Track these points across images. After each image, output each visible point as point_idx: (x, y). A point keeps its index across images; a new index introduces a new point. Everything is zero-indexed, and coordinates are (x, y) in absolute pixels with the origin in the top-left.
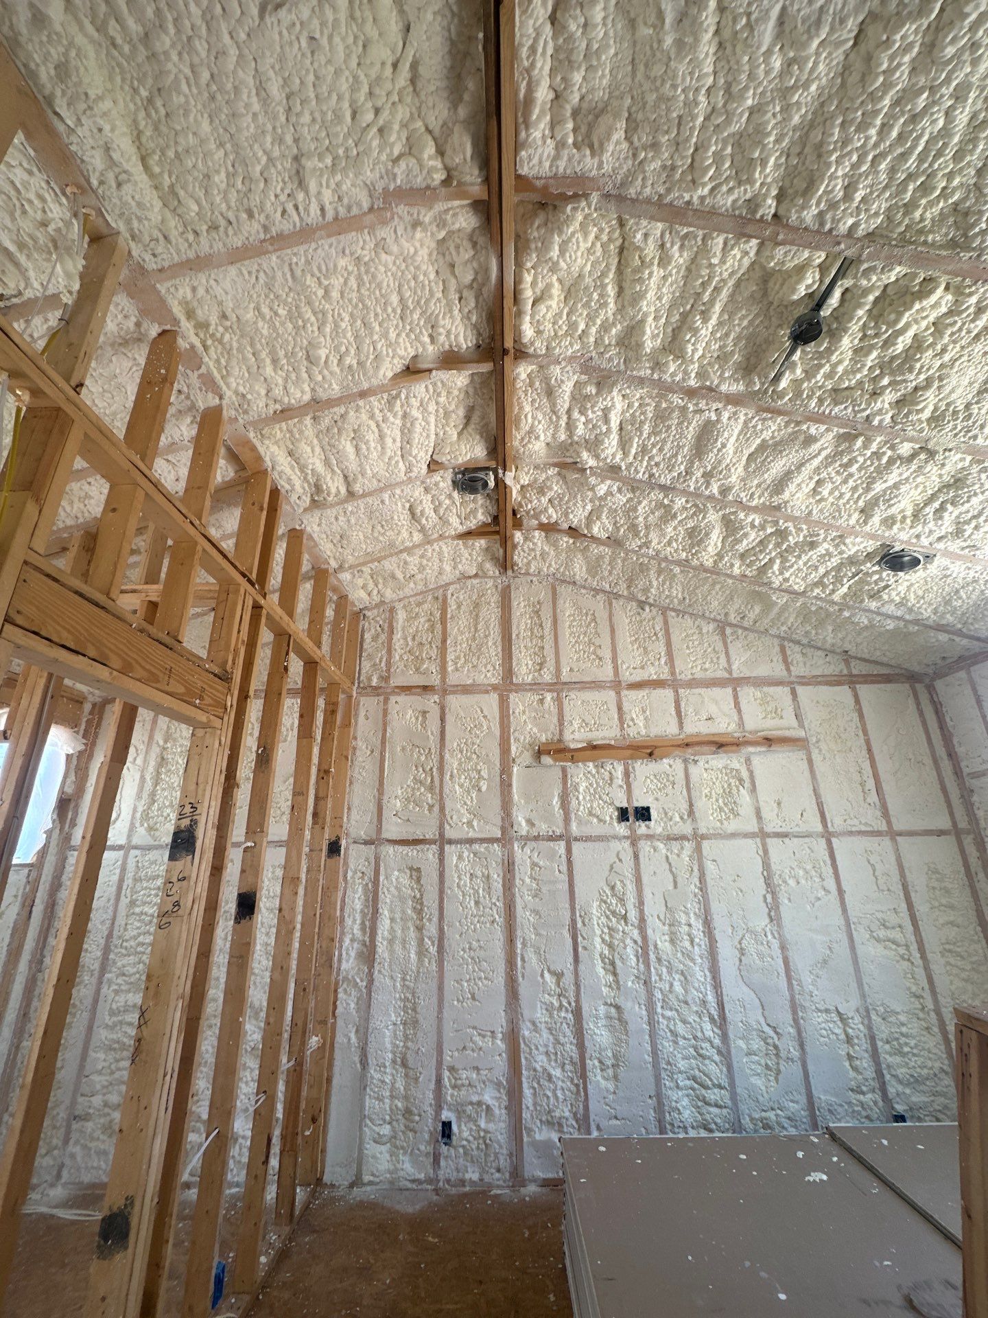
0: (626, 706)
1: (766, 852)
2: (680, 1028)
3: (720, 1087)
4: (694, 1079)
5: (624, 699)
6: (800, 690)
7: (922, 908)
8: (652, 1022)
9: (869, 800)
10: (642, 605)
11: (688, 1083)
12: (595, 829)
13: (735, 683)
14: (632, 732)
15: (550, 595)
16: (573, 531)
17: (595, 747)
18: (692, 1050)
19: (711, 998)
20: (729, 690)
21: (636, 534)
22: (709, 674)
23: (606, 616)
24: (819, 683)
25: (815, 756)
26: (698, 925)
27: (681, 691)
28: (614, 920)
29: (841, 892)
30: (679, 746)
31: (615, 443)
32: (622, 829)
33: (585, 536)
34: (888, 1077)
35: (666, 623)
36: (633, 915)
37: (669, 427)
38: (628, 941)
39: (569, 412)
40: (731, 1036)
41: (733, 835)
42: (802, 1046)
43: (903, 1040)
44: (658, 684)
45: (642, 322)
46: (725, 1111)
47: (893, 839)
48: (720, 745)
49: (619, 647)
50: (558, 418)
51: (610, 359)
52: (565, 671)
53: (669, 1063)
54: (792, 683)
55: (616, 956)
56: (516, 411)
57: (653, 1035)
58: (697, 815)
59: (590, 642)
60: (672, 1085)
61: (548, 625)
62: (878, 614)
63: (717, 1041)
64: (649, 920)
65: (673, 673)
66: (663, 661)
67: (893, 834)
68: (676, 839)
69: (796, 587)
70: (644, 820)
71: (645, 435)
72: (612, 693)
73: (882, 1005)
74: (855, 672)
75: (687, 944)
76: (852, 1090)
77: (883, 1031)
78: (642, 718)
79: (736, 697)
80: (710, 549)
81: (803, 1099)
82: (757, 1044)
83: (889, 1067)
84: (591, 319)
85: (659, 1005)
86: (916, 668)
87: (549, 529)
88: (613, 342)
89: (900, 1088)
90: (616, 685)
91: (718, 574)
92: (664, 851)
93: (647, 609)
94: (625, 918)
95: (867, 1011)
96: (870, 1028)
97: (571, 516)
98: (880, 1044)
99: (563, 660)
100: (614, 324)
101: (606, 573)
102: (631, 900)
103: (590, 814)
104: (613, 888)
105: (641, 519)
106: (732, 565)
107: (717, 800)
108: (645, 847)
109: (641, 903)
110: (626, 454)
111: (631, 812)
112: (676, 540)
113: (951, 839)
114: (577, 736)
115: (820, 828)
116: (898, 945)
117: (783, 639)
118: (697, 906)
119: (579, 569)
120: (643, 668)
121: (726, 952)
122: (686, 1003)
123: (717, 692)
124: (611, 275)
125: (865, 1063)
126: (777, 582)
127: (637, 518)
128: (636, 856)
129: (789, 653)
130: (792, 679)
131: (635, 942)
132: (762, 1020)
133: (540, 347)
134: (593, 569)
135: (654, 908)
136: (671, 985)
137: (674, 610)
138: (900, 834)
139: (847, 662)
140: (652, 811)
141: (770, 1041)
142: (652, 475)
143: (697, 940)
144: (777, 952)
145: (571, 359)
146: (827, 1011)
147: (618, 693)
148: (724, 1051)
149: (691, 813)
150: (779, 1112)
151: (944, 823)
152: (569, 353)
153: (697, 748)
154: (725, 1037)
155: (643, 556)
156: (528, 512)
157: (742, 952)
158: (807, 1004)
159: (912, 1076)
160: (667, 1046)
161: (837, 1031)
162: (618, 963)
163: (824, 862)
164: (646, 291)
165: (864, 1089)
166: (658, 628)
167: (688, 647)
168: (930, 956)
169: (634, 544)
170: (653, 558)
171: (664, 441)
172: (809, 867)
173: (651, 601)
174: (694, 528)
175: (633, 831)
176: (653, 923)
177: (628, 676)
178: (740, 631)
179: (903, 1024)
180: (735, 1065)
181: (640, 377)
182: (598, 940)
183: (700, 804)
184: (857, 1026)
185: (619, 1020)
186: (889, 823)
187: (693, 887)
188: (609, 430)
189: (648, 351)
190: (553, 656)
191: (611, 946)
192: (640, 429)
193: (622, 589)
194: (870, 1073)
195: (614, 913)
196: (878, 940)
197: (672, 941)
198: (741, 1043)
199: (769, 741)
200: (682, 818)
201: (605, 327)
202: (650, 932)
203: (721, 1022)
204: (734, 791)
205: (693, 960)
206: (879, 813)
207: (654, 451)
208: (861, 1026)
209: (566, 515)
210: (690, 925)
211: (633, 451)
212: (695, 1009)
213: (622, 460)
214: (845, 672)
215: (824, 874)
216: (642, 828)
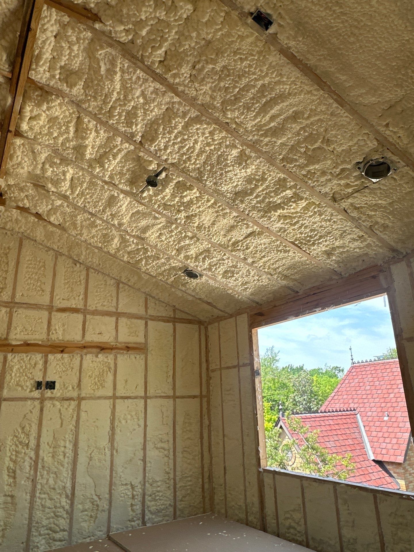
0: (53, 321)
1: (114, 406)
2: (48, 503)
3: (64, 530)
4: (50, 529)
5: (53, 317)
6: (150, 323)
7: (179, 432)
8: (32, 502)
9: (168, 381)
10: (75, 262)
11: (46, 532)
12: (19, 393)
13: (118, 315)
14: (53, 337)
15: (17, 245)
16: (38, 215)
17: (28, 345)
18: (52, 514)
19: (69, 485)
20: (114, 319)
21: (75, 228)
22: (105, 309)
23: (52, 265)
24: (159, 320)
25: (149, 357)
26: (70, 446)
27: (88, 316)
28: (20, 447)
29: (146, 426)
30: (79, 347)
31: (68, 185)
32: (36, 394)
33: (45, 220)
34: (146, 512)
35: (88, 275)
36: (33, 443)
37: (96, 189)
38: (27, 458)
39: (43, 163)
40: (76, 503)
41: (99, 398)
42: (110, 503)
43: (157, 494)
44: (75, 310)
45: (86, 147)
46: (63, 543)
47: (175, 401)
48: (102, 348)
49: (57, 285)
50: (37, 164)
51: (68, 154)
52: (18, 295)
53: (37, 523)
54: (147, 318)
55: (18, 467)
56: (12, 152)
57: (31, 508)
58: (82, 387)
59: (38, 280)
60: (37, 534)
61: (12, 264)
62: (186, 293)
63: (67, 507)
64: (42, 446)
65: (85, 306)
66: (81, 297)
67: (175, 397)
68: (67, 400)
69: (152, 273)
70: (50, 389)
71: (84, 187)
72: (46, 314)
73: (152, 478)
74: (177, 317)
75: (61, 457)
76: (129, 521)
77: (149, 490)
78: (61, 329)
79: (117, 323)
80: (114, 246)
81: (105, 529)
82: (88, 505)
83: (148, 507)
84: (60, 134)
85: (38, 492)
86: (202, 318)
87: (23, 210)
88: (71, 147)
89: (150, 516)
90: (50, 309)
91: (117, 258)
92: (59, 407)
93: (78, 265)
94: (27, 445)
95: (145, 482)
96: (144, 490)
97: (38, 208)
98: (146, 497)
99: (18, 289)
100: (72, 141)
101: (56, 241)
102: (34, 434)
103: (18, 385)
104: (23, 428)
105: (79, 222)
106: (123, 256)
107: (95, 379)
108: (48, 404)
109: (39, 436)
110: (73, 193)
111: (44, 384)
112: (97, 237)
113: (198, 400)
114: (18, 336)
115: (143, 394)
116: (165, 450)
117: (147, 295)
118: (71, 436)
119: (39, 233)
120: (68, 300)
121: (82, 459)
122: (54, 489)
123: (107, 319)
124: (72, 124)
125: (138, 508)
126: (144, 269)
127: (77, 221)
128: (42, 410)
129: (148, 302)
130: (148, 316)
131: (31, 458)
132: (93, 493)
133: (31, 135)
134: (49, 236)
135: (46, 438)
136: (48, 480)
137: (94, 269)
138: (178, 397)
139: (174, 311)
140: (56, 384)
141: (95, 503)
142: (85, 206)
143: (67, 455)
144: (108, 458)
145: (47, 146)
146: (126, 484)
147: (50, 313)
148: (70, 512)
149: (79, 385)
150: (92, 538)
151: (197, 392)
152: (47, 143)
153: (89, 350)
154: (72, 505)
155: (78, 239)
156: (11, 198)
157: (91, 459)
158: (117, 482)
159: (157, 509)
160: (38, 514)
161: (129, 493)
162: (18, 471)
163: (141, 411)
164: (88, 138)
165: (135, 519)
166: (82, 278)
167: (97, 292)
168: (177, 454)
169: (74, 233)
170: (83, 241)
171: (93, 194)
172: (133, 413)
173: (81, 261)
174: (106, 234)
175: (42, 394)
176: (44, 446)
177: (58, 303)
178: (127, 287)
179: (159, 486)
180: (74, 518)
181: (82, 167)
182: (8, 459)
183: (85, 381)
184: (139, 490)
185: (12, 503)
186: (174, 392)
187: (71, 426)
188: (65, 179)
189: (87, 158)
190: (12, 285)
191: (15, 462)
192: (81, 184)
193: (65, 251)
194: (139, 511)
195: (21, 443)
196: (157, 448)
197: (53, 457)
198: (80, 506)
199: (128, 348)
200: (73, 388)
201: (67, 140)
202: (41, 452)
203: (72, 497)
204: (105, 374)
205: (63, 466)
206: (171, 387)
207: (88, 196)
208: (140, 490)
209: (35, 207)
210: (65, 447)
211: (77, 193)
212: (59, 491)
213: (70, 194)
214: (172, 316)
215: (140, 417)
216: (48, 393)
